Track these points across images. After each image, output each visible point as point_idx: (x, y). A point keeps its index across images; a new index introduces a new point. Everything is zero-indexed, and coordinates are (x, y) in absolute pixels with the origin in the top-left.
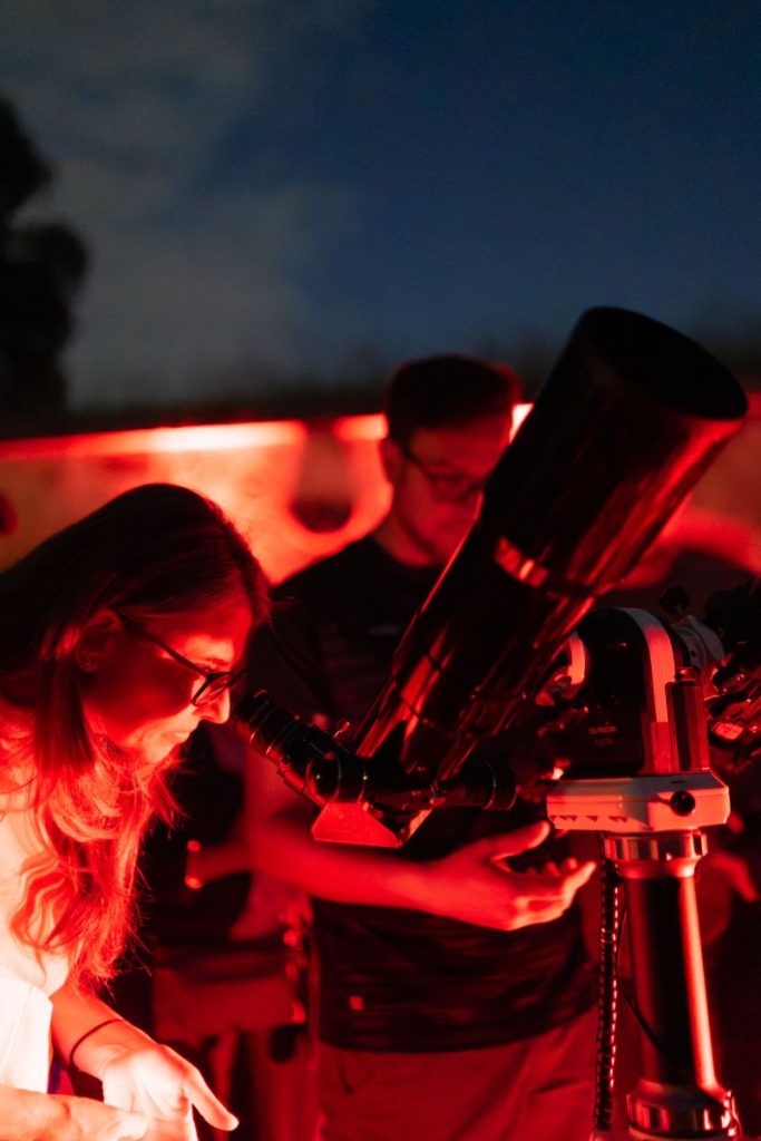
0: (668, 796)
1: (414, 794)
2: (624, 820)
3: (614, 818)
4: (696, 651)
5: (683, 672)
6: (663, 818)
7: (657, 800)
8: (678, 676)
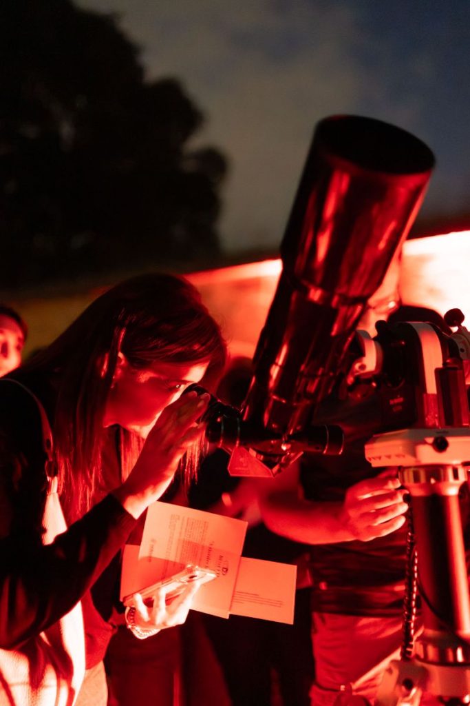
0: (430, 440)
1: (272, 442)
2: (404, 456)
3: (398, 456)
4: (464, 348)
5: (448, 361)
6: (427, 455)
7: (425, 443)
8: (444, 363)
